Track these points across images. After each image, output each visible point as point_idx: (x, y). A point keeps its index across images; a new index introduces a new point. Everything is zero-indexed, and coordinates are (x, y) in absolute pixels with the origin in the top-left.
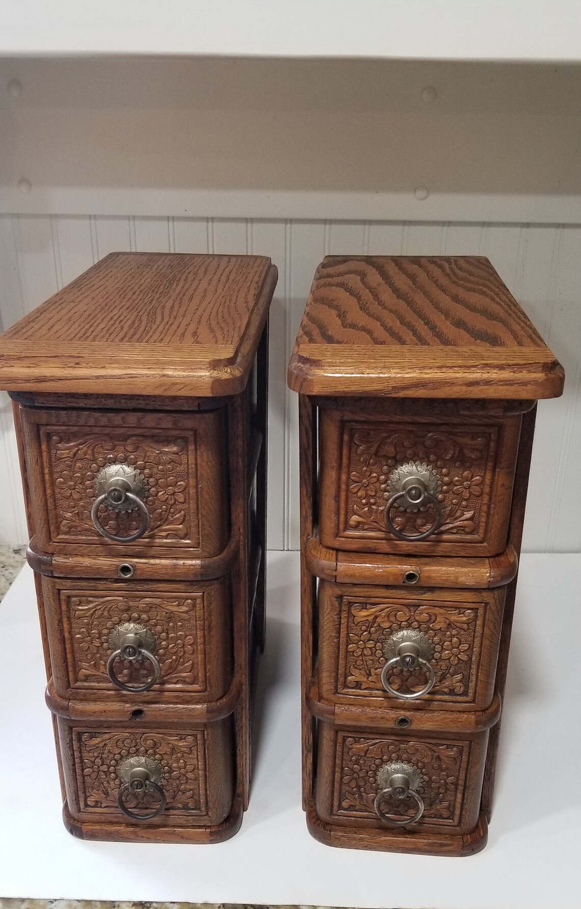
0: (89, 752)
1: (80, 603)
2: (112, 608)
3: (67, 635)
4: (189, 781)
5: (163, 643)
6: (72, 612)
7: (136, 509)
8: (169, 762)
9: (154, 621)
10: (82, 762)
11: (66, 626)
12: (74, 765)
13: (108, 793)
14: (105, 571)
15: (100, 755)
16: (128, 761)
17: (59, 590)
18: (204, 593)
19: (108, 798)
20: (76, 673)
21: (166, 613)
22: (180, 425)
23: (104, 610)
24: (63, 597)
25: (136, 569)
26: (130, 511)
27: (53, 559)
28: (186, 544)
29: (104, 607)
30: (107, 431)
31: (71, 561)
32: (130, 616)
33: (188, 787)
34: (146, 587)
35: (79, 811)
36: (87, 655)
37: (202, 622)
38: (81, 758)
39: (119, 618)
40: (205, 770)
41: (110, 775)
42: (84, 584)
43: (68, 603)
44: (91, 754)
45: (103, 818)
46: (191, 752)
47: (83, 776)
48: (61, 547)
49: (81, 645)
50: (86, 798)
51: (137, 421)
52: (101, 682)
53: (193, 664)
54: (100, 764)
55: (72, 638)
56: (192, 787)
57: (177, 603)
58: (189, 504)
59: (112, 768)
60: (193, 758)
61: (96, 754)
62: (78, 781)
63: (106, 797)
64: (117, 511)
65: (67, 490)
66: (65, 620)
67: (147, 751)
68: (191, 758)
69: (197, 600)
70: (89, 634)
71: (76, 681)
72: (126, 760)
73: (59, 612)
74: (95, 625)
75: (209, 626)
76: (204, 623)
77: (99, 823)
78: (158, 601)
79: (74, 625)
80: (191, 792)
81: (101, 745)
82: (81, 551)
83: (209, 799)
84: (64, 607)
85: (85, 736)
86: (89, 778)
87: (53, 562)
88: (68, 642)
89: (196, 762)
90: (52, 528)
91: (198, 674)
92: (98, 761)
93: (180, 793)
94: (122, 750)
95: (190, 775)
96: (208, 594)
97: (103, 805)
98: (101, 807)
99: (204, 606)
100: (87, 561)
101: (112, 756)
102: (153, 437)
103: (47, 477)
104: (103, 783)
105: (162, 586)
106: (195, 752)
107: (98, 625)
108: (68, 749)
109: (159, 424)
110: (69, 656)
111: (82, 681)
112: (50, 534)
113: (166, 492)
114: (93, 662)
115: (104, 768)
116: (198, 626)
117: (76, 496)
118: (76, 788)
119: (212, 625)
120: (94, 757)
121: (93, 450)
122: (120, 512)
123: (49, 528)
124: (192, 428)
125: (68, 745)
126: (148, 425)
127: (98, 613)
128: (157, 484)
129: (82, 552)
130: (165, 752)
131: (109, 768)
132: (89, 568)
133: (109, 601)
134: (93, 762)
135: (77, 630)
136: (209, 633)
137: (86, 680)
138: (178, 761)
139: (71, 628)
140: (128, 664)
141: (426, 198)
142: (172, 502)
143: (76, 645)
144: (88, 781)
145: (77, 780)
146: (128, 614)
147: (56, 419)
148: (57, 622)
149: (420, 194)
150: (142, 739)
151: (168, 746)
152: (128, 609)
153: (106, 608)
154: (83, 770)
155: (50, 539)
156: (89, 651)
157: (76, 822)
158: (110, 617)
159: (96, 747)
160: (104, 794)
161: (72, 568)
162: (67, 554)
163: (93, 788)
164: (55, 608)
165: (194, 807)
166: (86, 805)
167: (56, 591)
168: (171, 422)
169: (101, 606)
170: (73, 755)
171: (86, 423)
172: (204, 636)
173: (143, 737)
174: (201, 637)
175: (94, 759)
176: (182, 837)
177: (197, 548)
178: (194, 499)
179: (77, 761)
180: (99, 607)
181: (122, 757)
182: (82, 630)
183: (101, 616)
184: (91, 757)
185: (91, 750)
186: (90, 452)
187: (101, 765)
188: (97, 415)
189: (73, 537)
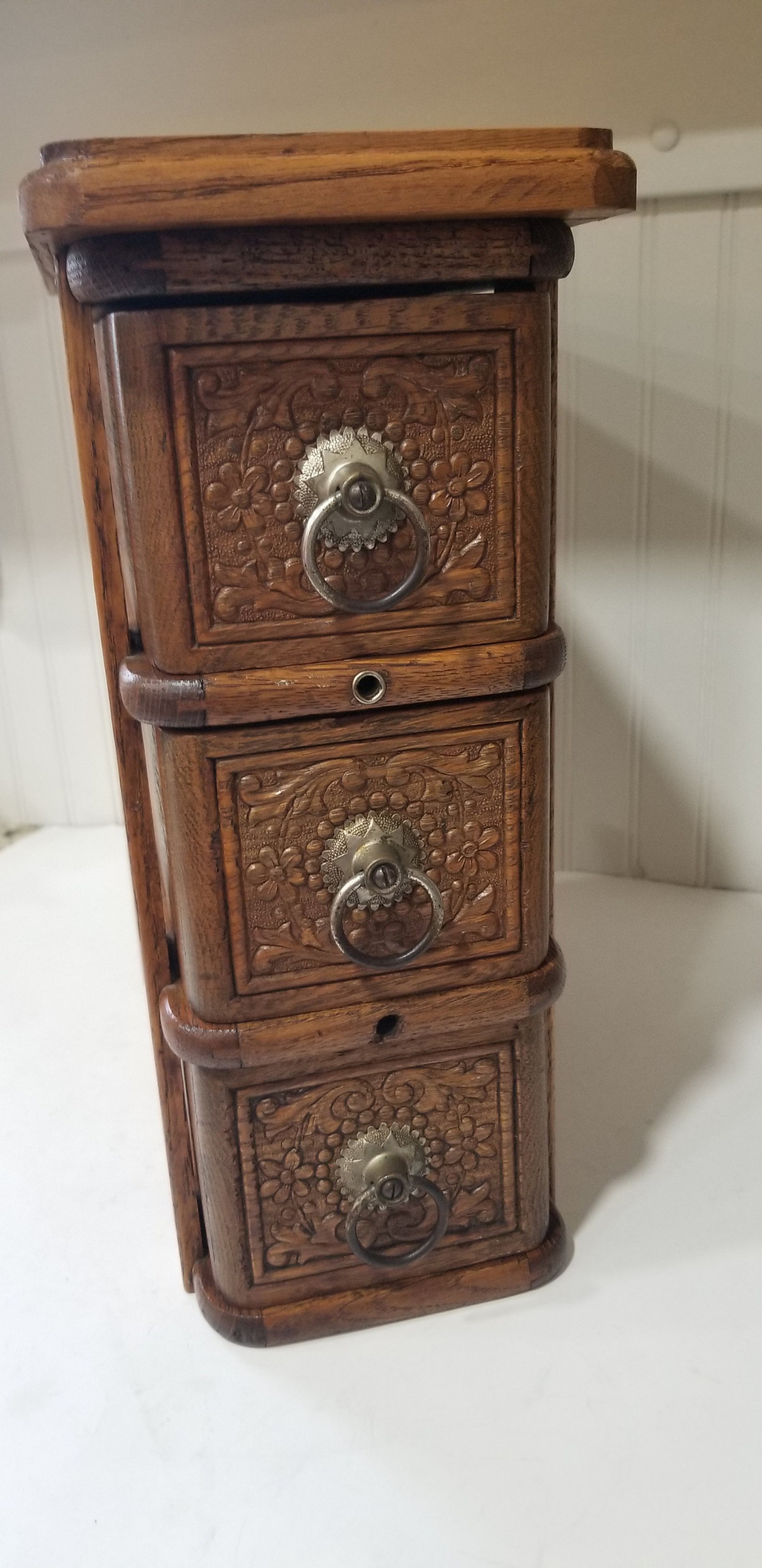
0: (272, 1141)
1: (261, 786)
2: (329, 788)
3: (230, 868)
4: (481, 1162)
5: (434, 854)
6: (242, 813)
7: (385, 540)
8: (441, 1128)
9: (418, 804)
10: (257, 1168)
11: (229, 846)
12: (239, 1180)
13: (312, 1228)
14: (325, 694)
15: (297, 1143)
16: (357, 1143)
17: (213, 761)
18: (521, 722)
19: (313, 1240)
20: (250, 959)
21: (443, 782)
22: (483, 319)
23: (311, 797)
24: (222, 776)
25: (389, 680)
26: (370, 547)
27: (206, 682)
28: (488, 610)
29: (314, 786)
30: (323, 350)
31: (248, 682)
32: (368, 802)
33: (478, 1175)
34: (405, 725)
35: (251, 1283)
36: (274, 909)
37: (517, 791)
38: (255, 1159)
39: (345, 810)
40: (515, 1130)
41: (316, 1185)
42: (272, 736)
43: (234, 790)
44: (276, 1146)
45: (303, 1287)
46: (486, 1097)
47: (260, 1200)
48: (219, 655)
49: (261, 888)
50: (265, 1250)
51: (389, 318)
52: (302, 968)
53: (495, 892)
54: (297, 1163)
55: (241, 873)
56: (487, 1173)
57: (464, 755)
58: (495, 515)
59: (321, 1170)
60: (489, 1109)
61: (286, 1145)
62: (248, 1215)
63: (309, 1239)
64: (342, 549)
65: (233, 509)
66: (227, 832)
67: (395, 1112)
68: (484, 1109)
69: (508, 740)
70: (278, 857)
71: (250, 976)
72: (351, 1143)
73: (213, 815)
74: (293, 834)
75: (531, 798)
76: (521, 792)
77: (295, 1300)
78: (425, 757)
79: (246, 843)
80: (485, 1185)
81: (298, 1119)
82: (263, 656)
83: (522, 1192)
84: (226, 801)
85: (265, 1106)
86: (271, 1202)
87: (208, 689)
88: (232, 884)
89: (496, 1116)
90: (198, 609)
91: (505, 911)
92: (293, 1158)
93: (462, 1193)
94: (344, 1120)
95: (483, 1149)
96: (530, 724)
97: (302, 1260)
98: (297, 1265)
99: (521, 753)
100: (283, 679)
101: (321, 1139)
102: (421, 355)
103: (186, 480)
104: (301, 1208)
105: (438, 719)
106: (493, 1093)
107: (299, 833)
108: (225, 1144)
109: (437, 322)
110: (235, 918)
111: (262, 975)
112: (192, 625)
113: (447, 492)
114: (285, 925)
115: (305, 1172)
116: (508, 802)
117: (251, 522)
118: (243, 1233)
119: (534, 795)
120: (283, 1150)
121: (289, 404)
122: (350, 550)
123: (191, 609)
124: (507, 325)
125: (226, 1134)
126: (416, 327)
127: (300, 804)
128: (429, 473)
129: (266, 659)
130: (431, 1108)
131: (315, 1170)
132: (290, 692)
133: (322, 771)
134: (280, 1164)
135: (252, 854)
136: (529, 814)
137: (271, 973)
138: (458, 1122)
139: (240, 851)
140: (363, 916)
141: (674, 145)
142: (461, 512)
143: (249, 889)
144: (270, 1209)
145: (244, 1216)
146: (362, 797)
147: (209, 327)
148: (209, 839)
149: (664, 135)
150: (385, 1086)
151: (438, 1090)
152: (363, 787)
153: (316, 789)
154: (258, 1187)
155: (193, 639)
156: (278, 901)
157: (245, 1312)
158: (325, 810)
159: (290, 1126)
160: (305, 1231)
161: (252, 700)
162: (235, 669)
163: (279, 1226)
164: (204, 807)
165: (491, 1218)
166: (267, 1267)
167: (208, 765)
168: (464, 315)
169: (305, 787)
170: (238, 1157)
171: (277, 332)
172: (520, 823)
173: (388, 1080)
174: (513, 825)
175: (282, 1155)
176: (475, 1289)
177: (509, 617)
178: (506, 501)
179: (247, 1167)
180: (302, 790)
181: (343, 1137)
182: (263, 851)
183: (306, 811)
184: (275, 1153)
185: (276, 1135)
186: (283, 408)
187: (300, 1166)
188: (303, 310)
189: (244, 627)
